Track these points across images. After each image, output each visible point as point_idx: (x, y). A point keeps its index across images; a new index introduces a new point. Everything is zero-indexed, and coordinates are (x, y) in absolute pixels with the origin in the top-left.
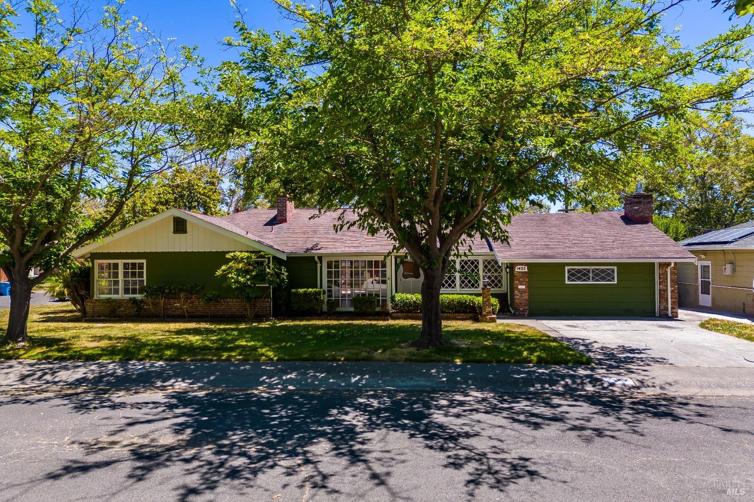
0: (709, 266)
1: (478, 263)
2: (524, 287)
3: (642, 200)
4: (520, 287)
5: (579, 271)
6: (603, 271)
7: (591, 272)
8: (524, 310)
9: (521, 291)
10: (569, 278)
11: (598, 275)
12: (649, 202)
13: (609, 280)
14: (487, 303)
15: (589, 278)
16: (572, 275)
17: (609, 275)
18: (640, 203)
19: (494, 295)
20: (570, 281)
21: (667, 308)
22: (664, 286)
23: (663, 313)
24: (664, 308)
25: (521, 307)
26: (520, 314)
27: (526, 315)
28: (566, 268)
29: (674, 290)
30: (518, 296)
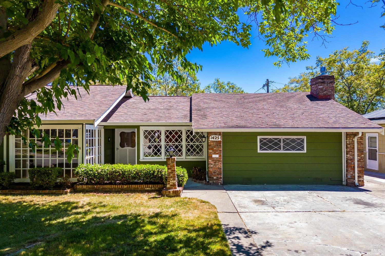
0: (376, 138)
1: (181, 133)
2: (217, 156)
4: (214, 156)
5: (270, 141)
6: (293, 141)
7: (282, 141)
8: (218, 179)
9: (216, 161)
10: (261, 148)
11: (288, 144)
12: (331, 82)
13: (299, 150)
14: (171, 175)
15: (280, 148)
16: (264, 144)
17: (299, 145)
18: (323, 83)
19: (179, 164)
20: (262, 150)
21: (354, 177)
22: (351, 155)
23: (351, 182)
24: (351, 177)
25: (215, 176)
26: (213, 183)
27: (219, 184)
28: (258, 137)
29: (360, 159)
30: (212, 164)
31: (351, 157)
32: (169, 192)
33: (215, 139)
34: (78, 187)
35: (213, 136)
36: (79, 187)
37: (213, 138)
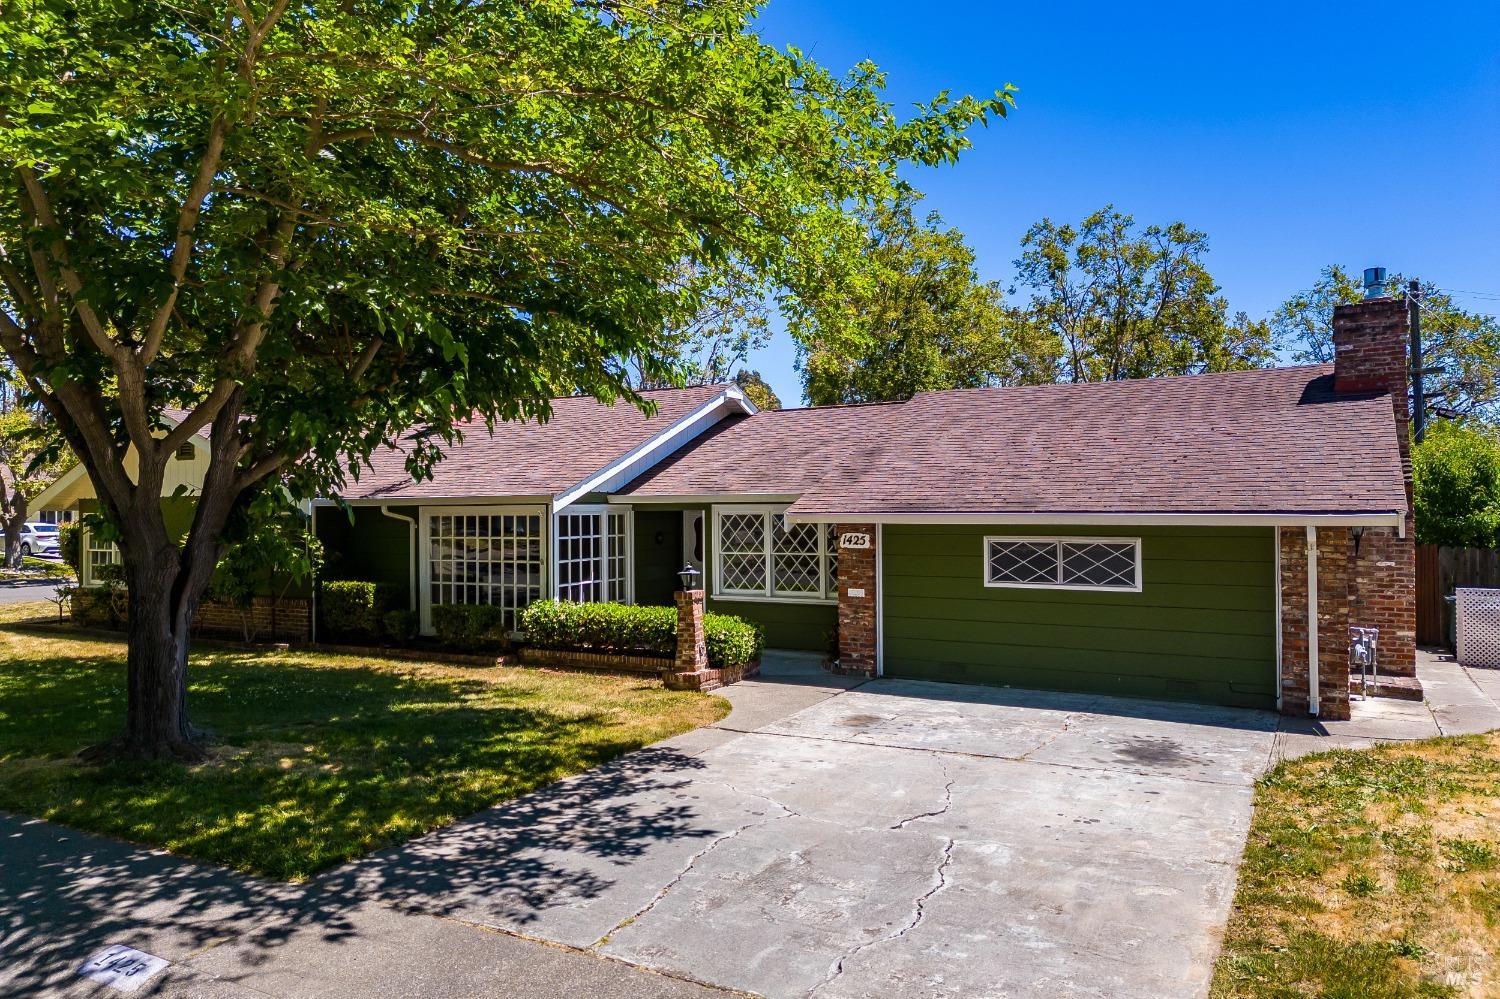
2: (862, 593)
3: (1366, 321)
4: (852, 592)
6: (1098, 552)
7: (1060, 553)
8: (863, 659)
9: (857, 606)
10: (995, 572)
11: (1081, 564)
12: (1392, 327)
13: (1117, 582)
14: (686, 636)
15: (1053, 574)
16: (1004, 563)
17: (1118, 566)
18: (1357, 330)
20: (999, 579)
21: (1307, 683)
22: (1296, 607)
23: (1294, 701)
24: (1296, 682)
25: (856, 651)
26: (852, 669)
27: (867, 673)
28: (986, 540)
29: (1334, 624)
30: (847, 616)
31: (1298, 614)
32: (676, 677)
33: (856, 543)
34: (526, 653)
35: (849, 535)
36: (528, 653)
37: (850, 541)
